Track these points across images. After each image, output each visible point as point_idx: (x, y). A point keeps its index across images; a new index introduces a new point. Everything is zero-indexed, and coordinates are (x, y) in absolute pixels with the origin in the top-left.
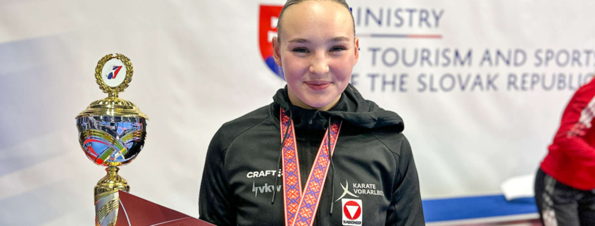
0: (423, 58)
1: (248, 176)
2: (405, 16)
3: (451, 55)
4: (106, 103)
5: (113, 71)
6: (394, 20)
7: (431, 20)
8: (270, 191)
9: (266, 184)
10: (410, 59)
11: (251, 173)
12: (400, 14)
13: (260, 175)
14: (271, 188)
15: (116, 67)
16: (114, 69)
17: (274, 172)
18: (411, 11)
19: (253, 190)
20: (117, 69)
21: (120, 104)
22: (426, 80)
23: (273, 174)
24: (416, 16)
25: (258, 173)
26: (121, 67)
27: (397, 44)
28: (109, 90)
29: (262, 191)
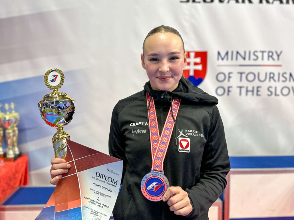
0: (270, 78)
1: (131, 126)
2: (259, 55)
3: (288, 76)
4: (53, 95)
5: (54, 78)
6: (253, 57)
7: (275, 56)
8: (140, 133)
9: (139, 129)
10: (262, 78)
11: (132, 124)
12: (256, 54)
13: (136, 125)
14: (141, 131)
15: (55, 76)
16: (54, 77)
17: (143, 123)
18: (263, 52)
19: (133, 133)
20: (56, 77)
21: (60, 94)
22: (273, 90)
23: (143, 124)
24: (266, 55)
25: (135, 123)
26: (58, 75)
27: (255, 70)
28: (53, 88)
29: (136, 133)
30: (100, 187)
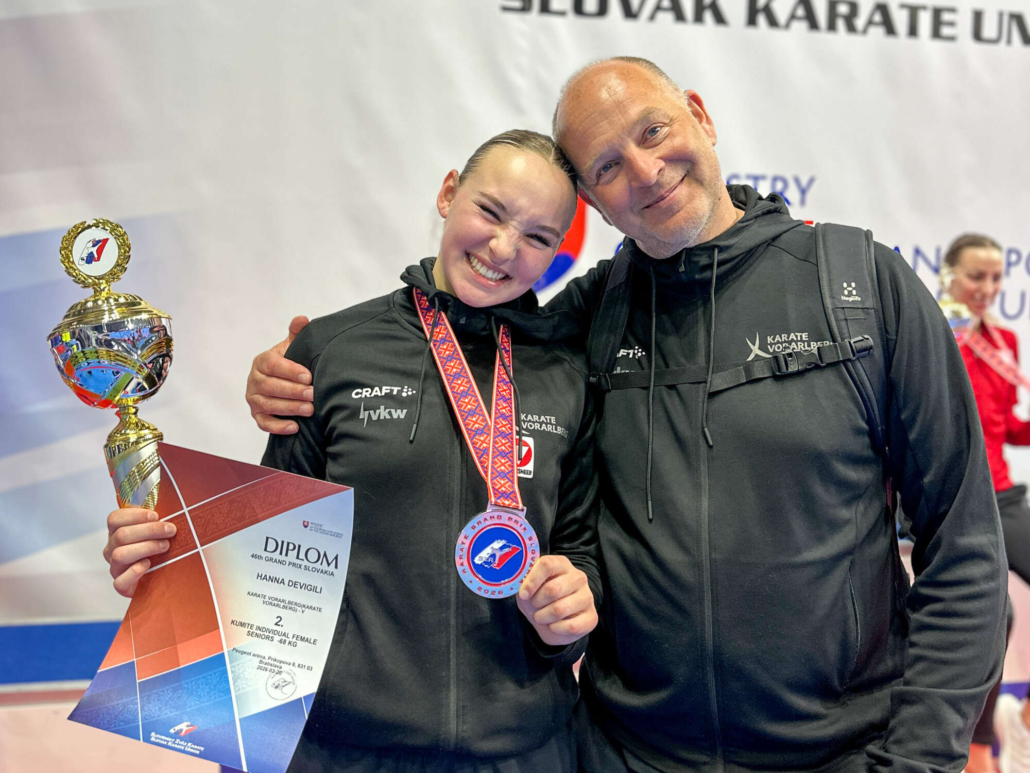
30: (283, 582)
